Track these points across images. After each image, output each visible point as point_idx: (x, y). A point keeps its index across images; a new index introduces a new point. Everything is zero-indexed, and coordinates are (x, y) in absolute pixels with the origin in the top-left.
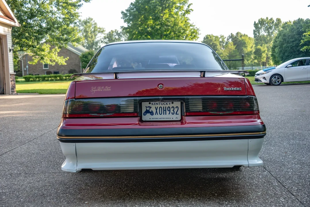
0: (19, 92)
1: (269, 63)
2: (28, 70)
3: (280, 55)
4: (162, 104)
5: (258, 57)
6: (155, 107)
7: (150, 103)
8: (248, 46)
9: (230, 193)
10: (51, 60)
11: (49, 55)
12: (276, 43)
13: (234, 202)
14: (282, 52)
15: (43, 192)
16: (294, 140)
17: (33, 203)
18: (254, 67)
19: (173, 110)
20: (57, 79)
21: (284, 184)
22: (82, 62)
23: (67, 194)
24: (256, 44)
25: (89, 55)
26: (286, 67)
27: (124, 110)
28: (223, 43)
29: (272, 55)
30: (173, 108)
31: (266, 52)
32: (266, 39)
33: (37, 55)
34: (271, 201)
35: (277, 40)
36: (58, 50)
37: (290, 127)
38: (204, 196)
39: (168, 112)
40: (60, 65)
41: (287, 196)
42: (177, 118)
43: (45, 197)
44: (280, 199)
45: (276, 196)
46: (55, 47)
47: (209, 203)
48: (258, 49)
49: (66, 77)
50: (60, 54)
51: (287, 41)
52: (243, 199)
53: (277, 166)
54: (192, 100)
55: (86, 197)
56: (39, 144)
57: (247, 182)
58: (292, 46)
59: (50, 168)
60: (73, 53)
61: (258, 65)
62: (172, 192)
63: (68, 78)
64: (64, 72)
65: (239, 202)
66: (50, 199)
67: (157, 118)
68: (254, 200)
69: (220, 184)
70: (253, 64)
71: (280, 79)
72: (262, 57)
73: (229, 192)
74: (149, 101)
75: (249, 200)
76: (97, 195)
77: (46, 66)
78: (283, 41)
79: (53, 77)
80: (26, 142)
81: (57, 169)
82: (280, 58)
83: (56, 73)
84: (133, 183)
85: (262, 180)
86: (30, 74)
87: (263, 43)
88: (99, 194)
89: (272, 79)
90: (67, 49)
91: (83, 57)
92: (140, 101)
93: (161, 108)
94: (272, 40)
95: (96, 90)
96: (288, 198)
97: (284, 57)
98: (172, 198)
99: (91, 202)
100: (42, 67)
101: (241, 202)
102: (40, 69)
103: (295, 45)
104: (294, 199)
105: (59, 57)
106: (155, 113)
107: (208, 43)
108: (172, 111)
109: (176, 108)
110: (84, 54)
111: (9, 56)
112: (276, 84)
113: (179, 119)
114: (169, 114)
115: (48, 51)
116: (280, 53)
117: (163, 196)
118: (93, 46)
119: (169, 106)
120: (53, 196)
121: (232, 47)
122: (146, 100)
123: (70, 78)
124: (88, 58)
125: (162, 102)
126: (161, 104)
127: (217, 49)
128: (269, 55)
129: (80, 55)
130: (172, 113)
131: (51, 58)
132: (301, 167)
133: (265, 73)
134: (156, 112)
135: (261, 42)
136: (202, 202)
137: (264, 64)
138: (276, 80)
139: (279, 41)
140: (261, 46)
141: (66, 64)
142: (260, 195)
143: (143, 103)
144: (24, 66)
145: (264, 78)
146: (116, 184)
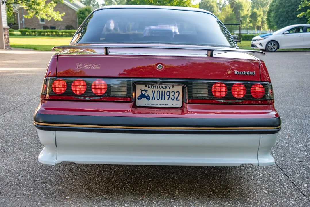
0: (14, 46)
1: (264, 27)
2: (25, 24)
3: (275, 19)
4: (161, 87)
5: (253, 21)
6: (152, 91)
7: (146, 86)
8: (244, 9)
9: (233, 189)
10: (46, 15)
11: (44, 9)
12: (272, 7)
13: (238, 203)
14: (277, 17)
15: (20, 180)
16: (295, 118)
17: (5, 196)
18: (249, 31)
19: (173, 95)
20: (53, 34)
21: (292, 179)
22: (79, 18)
23: (47, 184)
24: (253, 7)
25: (86, 12)
26: (283, 34)
27: (115, 93)
28: (220, 5)
29: (268, 19)
30: (173, 92)
31: (262, 16)
32: (263, 2)
33: (31, 9)
34: (279, 202)
35: (274, 4)
36: (54, 5)
37: (289, 102)
38: (204, 193)
39: (167, 97)
40: (56, 21)
41: (298, 196)
42: (177, 104)
43: (20, 187)
44: (290, 201)
45: (285, 196)
46: (51, 2)
47: (210, 203)
48: (254, 13)
49: (62, 32)
50: (56, 9)
51: (283, 6)
52: (248, 198)
53: (281, 153)
54: (196, 85)
55: (68, 189)
56: (25, 112)
57: (251, 175)
58: (287, 11)
59: (33, 145)
60: (71, 9)
61: (252, 28)
62: (167, 185)
63: (65, 34)
64: (60, 28)
65: (243, 203)
66: (26, 191)
67: (153, 104)
68: (260, 201)
69: (221, 176)
70: (248, 27)
71: (276, 46)
72: (258, 21)
73: (231, 189)
74: (145, 83)
75: (254, 201)
76: (81, 187)
77: (42, 20)
78: (280, 6)
79: (49, 32)
80: (11, 109)
81: (41, 147)
82: (275, 23)
83: (52, 28)
84: (124, 170)
85: (267, 172)
86: (26, 28)
87: (259, 7)
88: (84, 185)
89: (269, 45)
90: (63, 4)
91: (80, 13)
92: (134, 83)
93: (158, 92)
94: (269, 4)
95: (82, 68)
96: (299, 199)
97: (279, 22)
98: (167, 195)
99: (73, 197)
100: (39, 21)
101: (245, 204)
102: (36, 22)
103: (291, 10)
104: (306, 201)
105: (55, 12)
106: (151, 97)
107: (206, 4)
108: (171, 96)
109: (177, 93)
110: (81, 10)
111: (2, 8)
112: (272, 51)
113: (180, 105)
114: (168, 99)
115: (44, 6)
116: (275, 18)
117: (156, 191)
118: (90, 2)
119: (168, 90)
120: (30, 187)
121: (229, 10)
122: (142, 83)
123: (66, 34)
124: (85, 15)
125: (161, 86)
126: (159, 87)
127: (214, 10)
128: (264, 19)
129: (77, 11)
130: (172, 98)
131: (47, 13)
132: (308, 155)
133: (262, 39)
134: (153, 96)
135: (257, 5)
136: (201, 202)
137: (259, 28)
138: (272, 47)
139: (276, 5)
140: (258, 9)
141: (62, 20)
142: (266, 193)
143: (138, 86)
144: (20, 19)
145: (261, 44)
146: (104, 171)
